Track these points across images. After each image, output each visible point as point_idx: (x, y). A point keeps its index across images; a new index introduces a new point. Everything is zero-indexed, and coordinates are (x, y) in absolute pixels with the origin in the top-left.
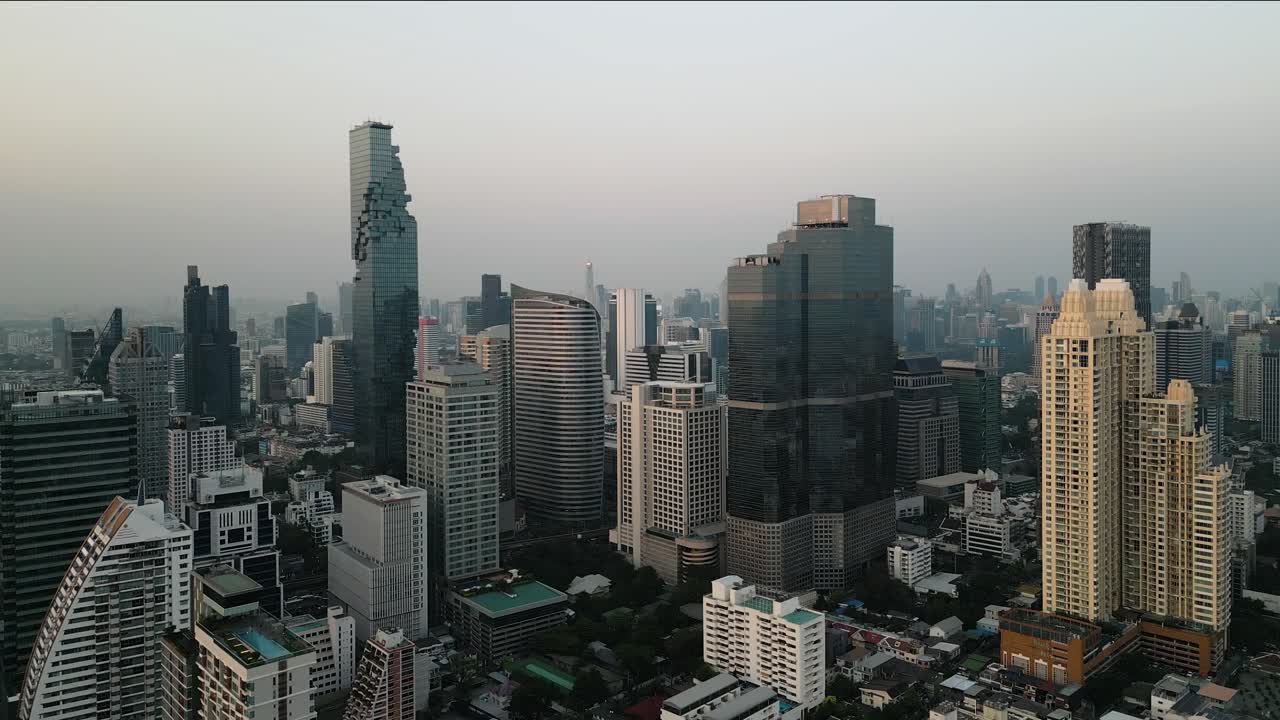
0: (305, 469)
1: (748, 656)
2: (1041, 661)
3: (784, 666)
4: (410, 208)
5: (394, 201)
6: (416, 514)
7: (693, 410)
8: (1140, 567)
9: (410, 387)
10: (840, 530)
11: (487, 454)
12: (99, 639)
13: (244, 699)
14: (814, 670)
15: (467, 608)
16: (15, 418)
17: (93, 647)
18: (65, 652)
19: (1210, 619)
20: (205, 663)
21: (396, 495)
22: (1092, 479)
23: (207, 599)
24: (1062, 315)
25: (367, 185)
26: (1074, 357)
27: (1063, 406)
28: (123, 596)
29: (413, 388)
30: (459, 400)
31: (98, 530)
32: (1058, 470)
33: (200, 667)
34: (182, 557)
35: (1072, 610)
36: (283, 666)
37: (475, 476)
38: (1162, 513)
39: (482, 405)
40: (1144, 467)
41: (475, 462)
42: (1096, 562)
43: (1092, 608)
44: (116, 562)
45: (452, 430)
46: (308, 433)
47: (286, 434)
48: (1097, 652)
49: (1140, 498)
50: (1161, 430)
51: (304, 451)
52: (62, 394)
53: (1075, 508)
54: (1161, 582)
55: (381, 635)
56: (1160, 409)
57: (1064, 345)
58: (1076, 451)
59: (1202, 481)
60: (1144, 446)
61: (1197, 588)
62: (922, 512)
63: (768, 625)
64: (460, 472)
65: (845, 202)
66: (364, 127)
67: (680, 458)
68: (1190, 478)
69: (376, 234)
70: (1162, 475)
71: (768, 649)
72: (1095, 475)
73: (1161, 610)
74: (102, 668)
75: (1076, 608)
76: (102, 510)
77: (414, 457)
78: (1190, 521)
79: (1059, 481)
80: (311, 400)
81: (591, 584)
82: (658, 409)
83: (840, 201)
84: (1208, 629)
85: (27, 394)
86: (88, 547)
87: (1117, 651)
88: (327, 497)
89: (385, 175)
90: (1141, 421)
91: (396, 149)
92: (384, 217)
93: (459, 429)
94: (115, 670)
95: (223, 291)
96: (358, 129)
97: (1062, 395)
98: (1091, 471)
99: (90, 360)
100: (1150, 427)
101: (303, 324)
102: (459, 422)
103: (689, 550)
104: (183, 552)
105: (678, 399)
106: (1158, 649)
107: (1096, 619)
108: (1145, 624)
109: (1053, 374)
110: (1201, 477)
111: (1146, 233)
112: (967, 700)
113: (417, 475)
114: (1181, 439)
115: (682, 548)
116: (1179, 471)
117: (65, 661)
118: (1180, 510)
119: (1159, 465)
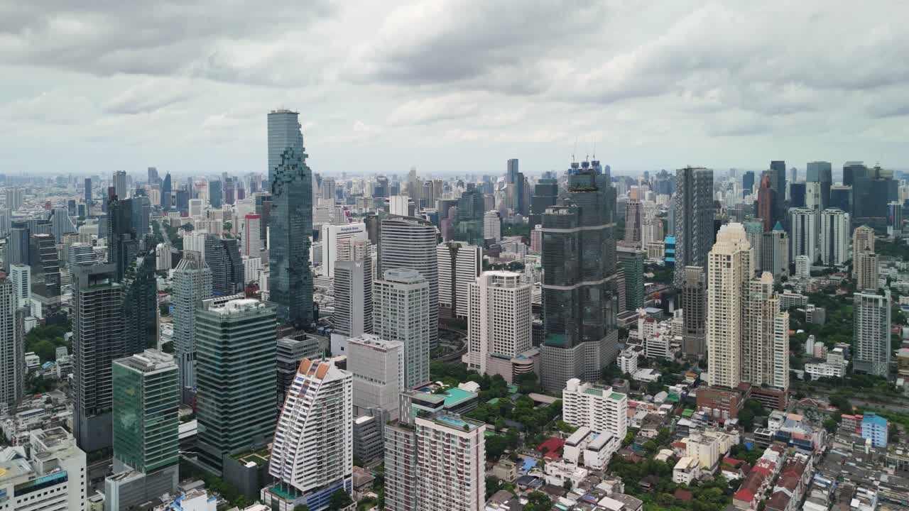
1: (588, 418)
2: (716, 410)
3: (610, 421)
4: (307, 162)
5: (299, 158)
6: (399, 356)
8: (750, 361)
10: (598, 350)
11: (424, 320)
12: (318, 430)
14: (624, 425)
17: (316, 434)
18: (306, 437)
19: (782, 384)
20: (424, 434)
22: (733, 321)
25: (285, 149)
27: (718, 287)
28: (327, 408)
30: (413, 291)
31: (298, 375)
32: (716, 318)
33: (421, 436)
34: (349, 387)
35: (722, 384)
38: (760, 335)
39: (422, 293)
40: (752, 314)
41: (419, 325)
43: (732, 382)
44: (324, 391)
49: (750, 329)
50: (760, 296)
53: (724, 336)
54: (759, 368)
56: (759, 286)
57: (719, 258)
58: (725, 308)
59: (779, 320)
60: (752, 304)
61: (776, 370)
63: (601, 402)
64: (413, 331)
66: (282, 114)
68: (773, 318)
69: (289, 179)
70: (760, 318)
71: (601, 413)
72: (734, 319)
73: (760, 381)
74: (319, 444)
75: (724, 383)
77: (380, 323)
78: (773, 339)
79: (717, 323)
81: (472, 386)
82: (497, 288)
84: (781, 389)
89: (293, 142)
90: (750, 292)
92: (293, 168)
93: (413, 307)
94: (324, 444)
97: (718, 281)
98: (732, 318)
100: (754, 294)
103: (517, 365)
105: (507, 282)
106: (761, 400)
107: (735, 388)
108: (753, 389)
109: (714, 271)
110: (777, 318)
111: (711, 172)
112: (690, 430)
113: (382, 332)
114: (769, 300)
115: (515, 364)
116: (768, 316)
117: (305, 442)
118: (768, 334)
119: (758, 313)
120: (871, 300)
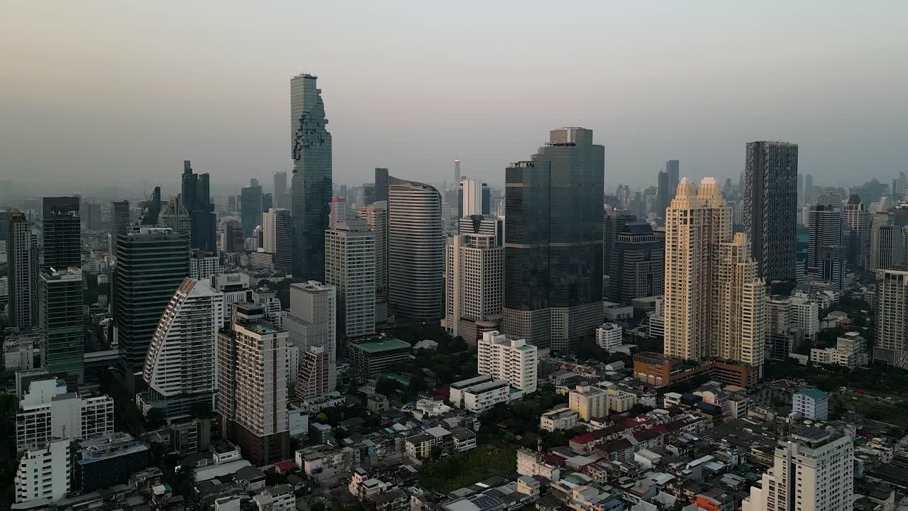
0: (262, 287)
1: (499, 369)
2: (651, 376)
3: (515, 372)
4: (328, 128)
5: (318, 123)
6: (330, 299)
7: (488, 249)
9: (327, 232)
10: (566, 317)
11: (369, 269)
12: (182, 341)
13: (259, 348)
14: (531, 374)
15: (356, 349)
16: (132, 239)
17: (180, 344)
18: (167, 346)
19: (749, 360)
20: (239, 339)
21: (320, 288)
22: (688, 284)
23: (239, 314)
24: (677, 197)
25: (301, 114)
26: (681, 219)
27: (675, 246)
28: (193, 321)
29: (329, 233)
30: (354, 239)
31: (179, 291)
32: (672, 280)
33: (238, 341)
34: (220, 305)
35: (677, 355)
36: (275, 336)
37: (362, 282)
38: (728, 304)
39: (366, 243)
40: (721, 280)
41: (363, 274)
42: (690, 328)
43: (687, 353)
44: (190, 305)
45: (349, 255)
46: (261, 269)
47: (246, 270)
48: (680, 372)
49: (719, 296)
51: (259, 279)
52: (152, 229)
53: (680, 300)
54: (727, 341)
55: (313, 348)
56: (729, 248)
57: (677, 213)
58: (681, 270)
59: (747, 287)
60: (721, 268)
61: (744, 344)
62: (632, 316)
63: (508, 352)
64: (354, 278)
65: (574, 132)
66: (301, 78)
67: (479, 276)
68: (742, 285)
69: (306, 144)
70: (729, 284)
71: (508, 364)
72: (690, 282)
73: (727, 356)
74: (183, 354)
75: (680, 353)
76: (181, 282)
77: (329, 271)
78: (741, 308)
79: (673, 286)
80: (260, 250)
81: (426, 344)
82: (468, 249)
83: (572, 130)
84: (747, 365)
85: (134, 229)
86: (174, 300)
87: (697, 374)
88: (277, 302)
89: (312, 107)
90: (720, 255)
91: (319, 91)
92: (312, 133)
93: (353, 255)
94: (189, 356)
95: (206, 176)
96: (296, 78)
97: (675, 240)
98: (688, 280)
99: (142, 217)
100: (724, 258)
101: (253, 200)
102: (354, 251)
104: (220, 303)
105: (480, 243)
106: (724, 376)
107: (689, 360)
108: (718, 363)
109: (671, 229)
110: (747, 284)
111: (795, 148)
113: (331, 281)
114: (739, 264)
115: (479, 327)
116: (737, 282)
117: (167, 350)
118: (737, 302)
119: (728, 278)
120: (894, 277)
